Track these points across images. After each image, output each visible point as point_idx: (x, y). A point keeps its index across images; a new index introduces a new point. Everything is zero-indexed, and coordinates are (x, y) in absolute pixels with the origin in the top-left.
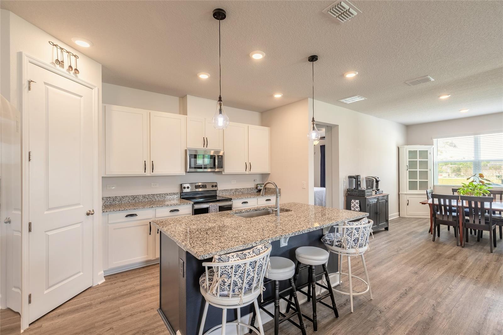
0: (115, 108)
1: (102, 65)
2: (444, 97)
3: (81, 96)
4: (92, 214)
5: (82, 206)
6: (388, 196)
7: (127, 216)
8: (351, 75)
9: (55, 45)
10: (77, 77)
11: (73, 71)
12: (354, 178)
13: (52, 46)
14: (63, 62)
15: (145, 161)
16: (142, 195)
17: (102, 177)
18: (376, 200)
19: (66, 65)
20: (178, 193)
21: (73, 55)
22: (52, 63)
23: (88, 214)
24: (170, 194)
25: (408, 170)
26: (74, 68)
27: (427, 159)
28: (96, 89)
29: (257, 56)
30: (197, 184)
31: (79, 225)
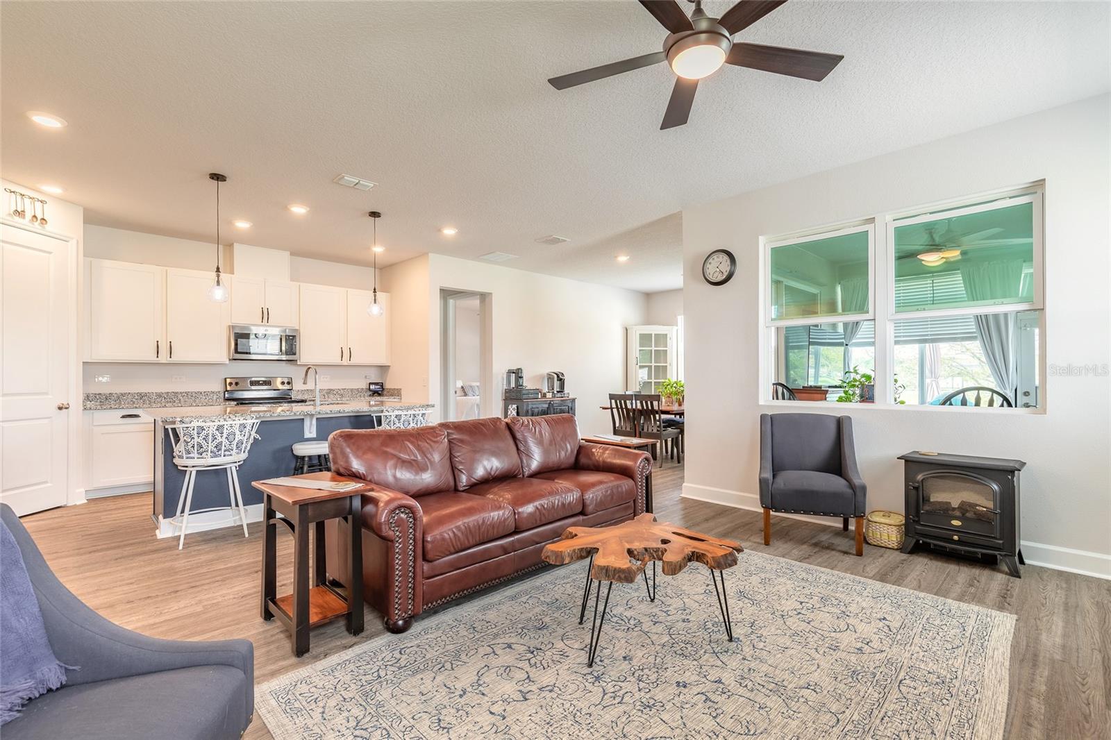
0: (107, 263)
1: (84, 208)
2: (623, 259)
3: (50, 253)
4: (66, 408)
5: (50, 397)
6: (574, 400)
7: (123, 417)
8: (449, 232)
9: (14, 192)
10: (44, 228)
11: (39, 221)
12: (514, 373)
13: (9, 194)
14: (23, 211)
15: (158, 342)
16: (156, 393)
17: (83, 362)
18: (547, 406)
19: (29, 215)
20: (219, 392)
21: (38, 200)
22: (10, 214)
23: (60, 408)
24: (205, 392)
25: (639, 364)
26: (39, 217)
27: (666, 347)
28: (74, 242)
29: (299, 210)
30: (253, 379)
31: (46, 421)
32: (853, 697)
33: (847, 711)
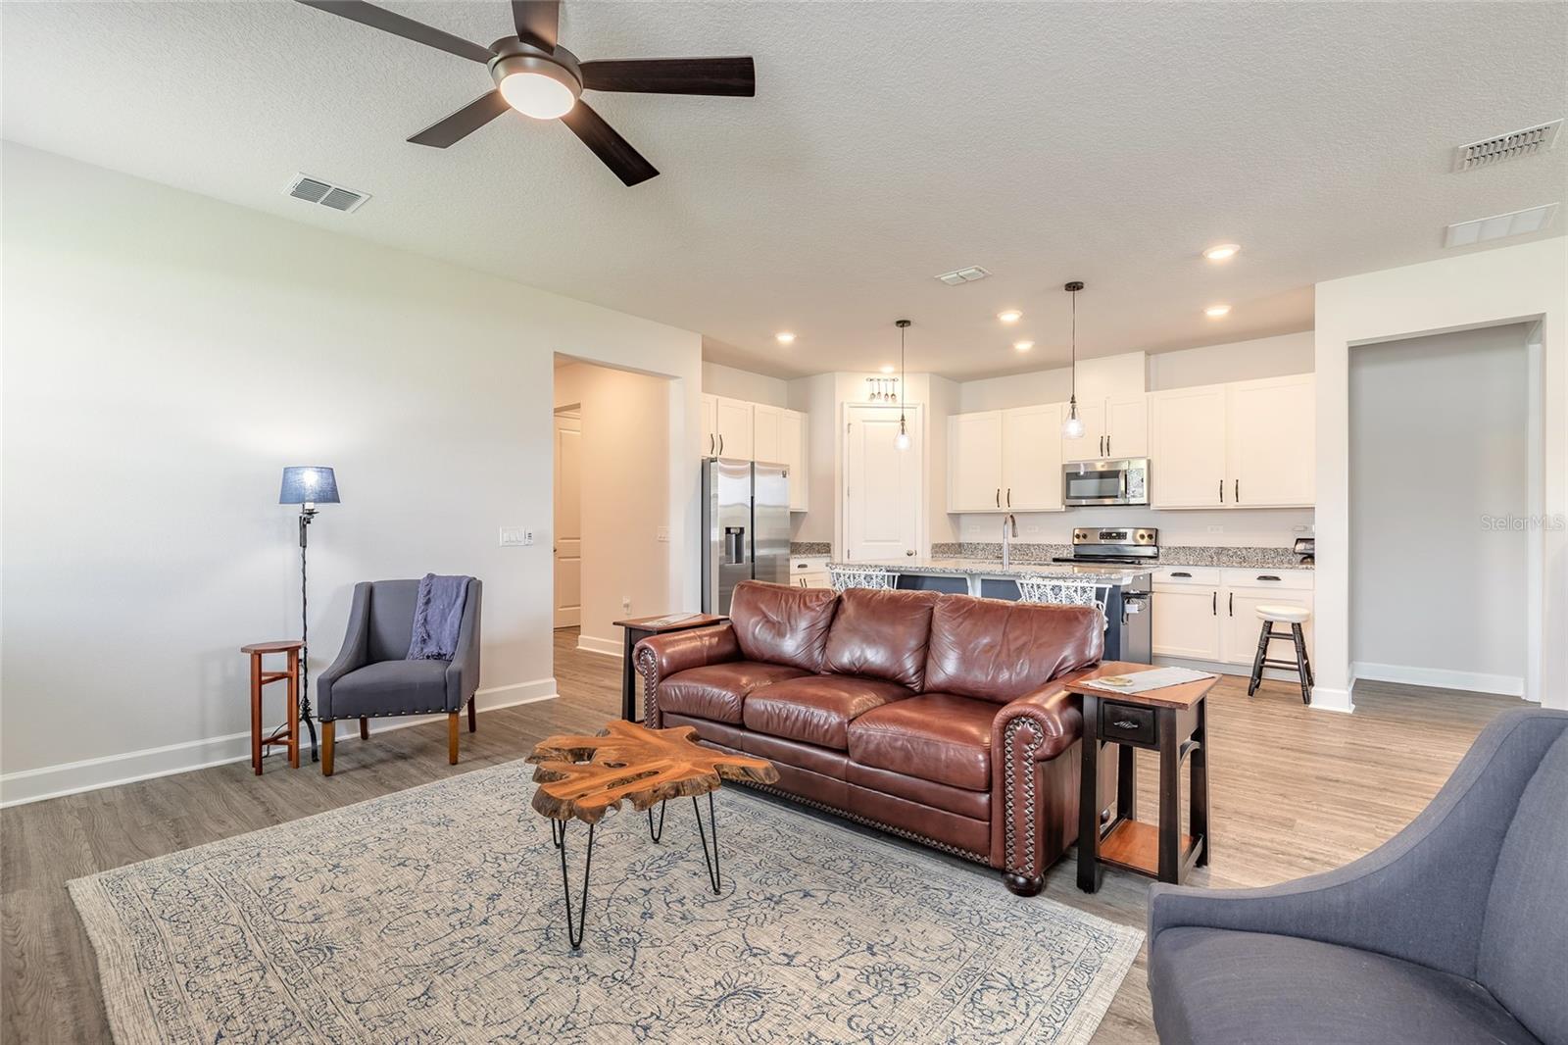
5: (902, 544)
9: (872, 380)
10: (895, 402)
11: (890, 397)
15: (999, 490)
20: (1070, 545)
21: (890, 380)
24: (1056, 545)
26: (890, 393)
28: (921, 406)
32: (375, 1035)
33: (356, 1018)
